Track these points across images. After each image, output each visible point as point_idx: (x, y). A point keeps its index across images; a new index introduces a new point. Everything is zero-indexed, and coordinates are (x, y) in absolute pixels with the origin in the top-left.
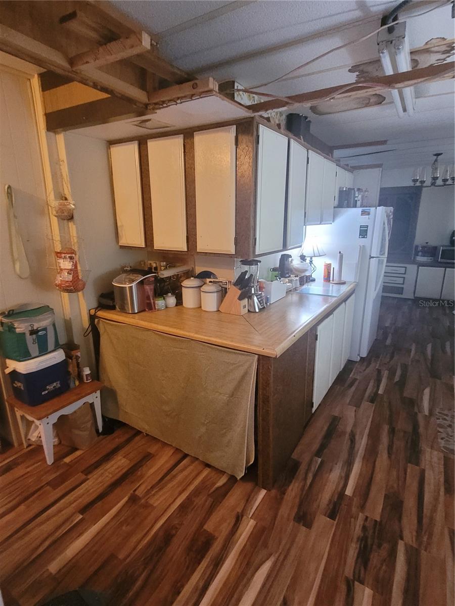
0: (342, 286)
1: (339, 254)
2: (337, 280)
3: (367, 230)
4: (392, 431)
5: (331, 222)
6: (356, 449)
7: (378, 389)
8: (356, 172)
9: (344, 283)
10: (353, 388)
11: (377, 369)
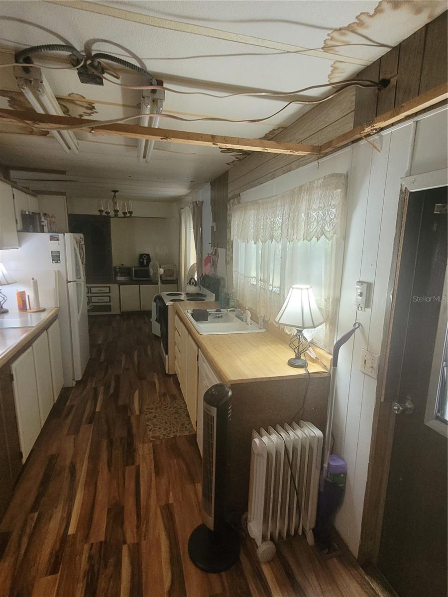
0: (42, 313)
1: (32, 281)
2: (35, 308)
3: (59, 255)
4: (111, 443)
5: (17, 247)
6: (77, 479)
7: (95, 409)
8: (39, 196)
9: (44, 310)
10: (71, 417)
11: (94, 388)
